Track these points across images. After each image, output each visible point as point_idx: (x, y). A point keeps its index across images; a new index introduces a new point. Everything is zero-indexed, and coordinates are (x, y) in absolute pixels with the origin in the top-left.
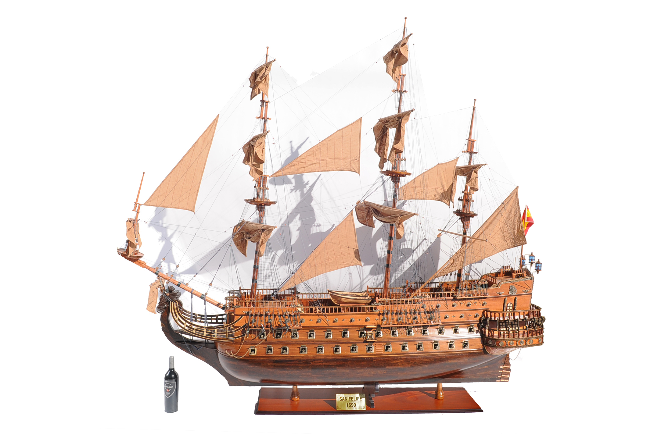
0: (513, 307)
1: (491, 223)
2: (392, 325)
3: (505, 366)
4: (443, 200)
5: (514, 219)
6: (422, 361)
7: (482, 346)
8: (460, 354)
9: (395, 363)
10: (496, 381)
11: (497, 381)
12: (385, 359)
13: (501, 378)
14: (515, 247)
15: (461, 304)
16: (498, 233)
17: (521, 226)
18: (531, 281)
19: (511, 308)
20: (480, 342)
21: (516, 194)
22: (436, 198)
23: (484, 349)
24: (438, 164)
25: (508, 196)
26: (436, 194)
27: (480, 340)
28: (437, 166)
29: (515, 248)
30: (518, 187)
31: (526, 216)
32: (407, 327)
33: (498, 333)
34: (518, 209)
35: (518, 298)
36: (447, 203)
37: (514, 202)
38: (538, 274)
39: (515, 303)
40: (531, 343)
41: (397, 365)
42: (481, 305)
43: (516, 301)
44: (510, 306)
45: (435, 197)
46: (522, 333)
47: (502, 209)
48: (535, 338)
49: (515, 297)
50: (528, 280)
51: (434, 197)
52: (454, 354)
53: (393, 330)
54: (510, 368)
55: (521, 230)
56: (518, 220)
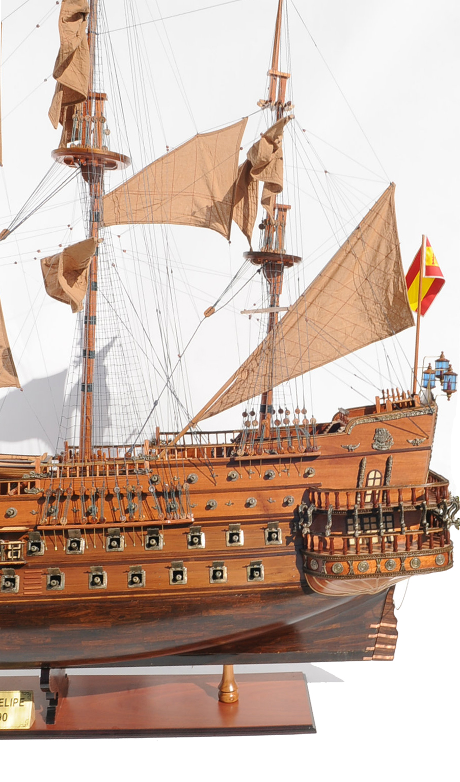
0: (383, 480)
1: (331, 278)
2: (67, 524)
3: (382, 624)
4: (213, 224)
5: (386, 267)
6: (142, 612)
7: (299, 575)
8: (239, 595)
9: (71, 617)
10: (361, 659)
11: (365, 658)
12: (47, 607)
13: (374, 651)
14: (391, 335)
15: (249, 473)
16: (351, 302)
17: (402, 283)
18: (429, 416)
19: (377, 482)
20: (295, 566)
21: (390, 205)
22: (197, 221)
23: (303, 582)
24: (198, 136)
25: (370, 210)
26: (195, 209)
27: (294, 561)
28: (193, 139)
29: (390, 337)
30: (392, 185)
31: (425, 263)
32: (106, 529)
33: (343, 541)
34: (393, 241)
35: (395, 459)
36: (223, 231)
37: (385, 225)
38: (449, 400)
39: (387, 470)
40: (415, 567)
41: (75, 623)
42: (301, 475)
43: (391, 465)
44: (375, 479)
45: (193, 218)
46: (405, 543)
47: (356, 243)
48: (427, 554)
49: (388, 455)
50: (422, 413)
51: (189, 217)
52: (224, 595)
53: (72, 538)
54: (395, 628)
55: (402, 291)
56: (394, 267)
